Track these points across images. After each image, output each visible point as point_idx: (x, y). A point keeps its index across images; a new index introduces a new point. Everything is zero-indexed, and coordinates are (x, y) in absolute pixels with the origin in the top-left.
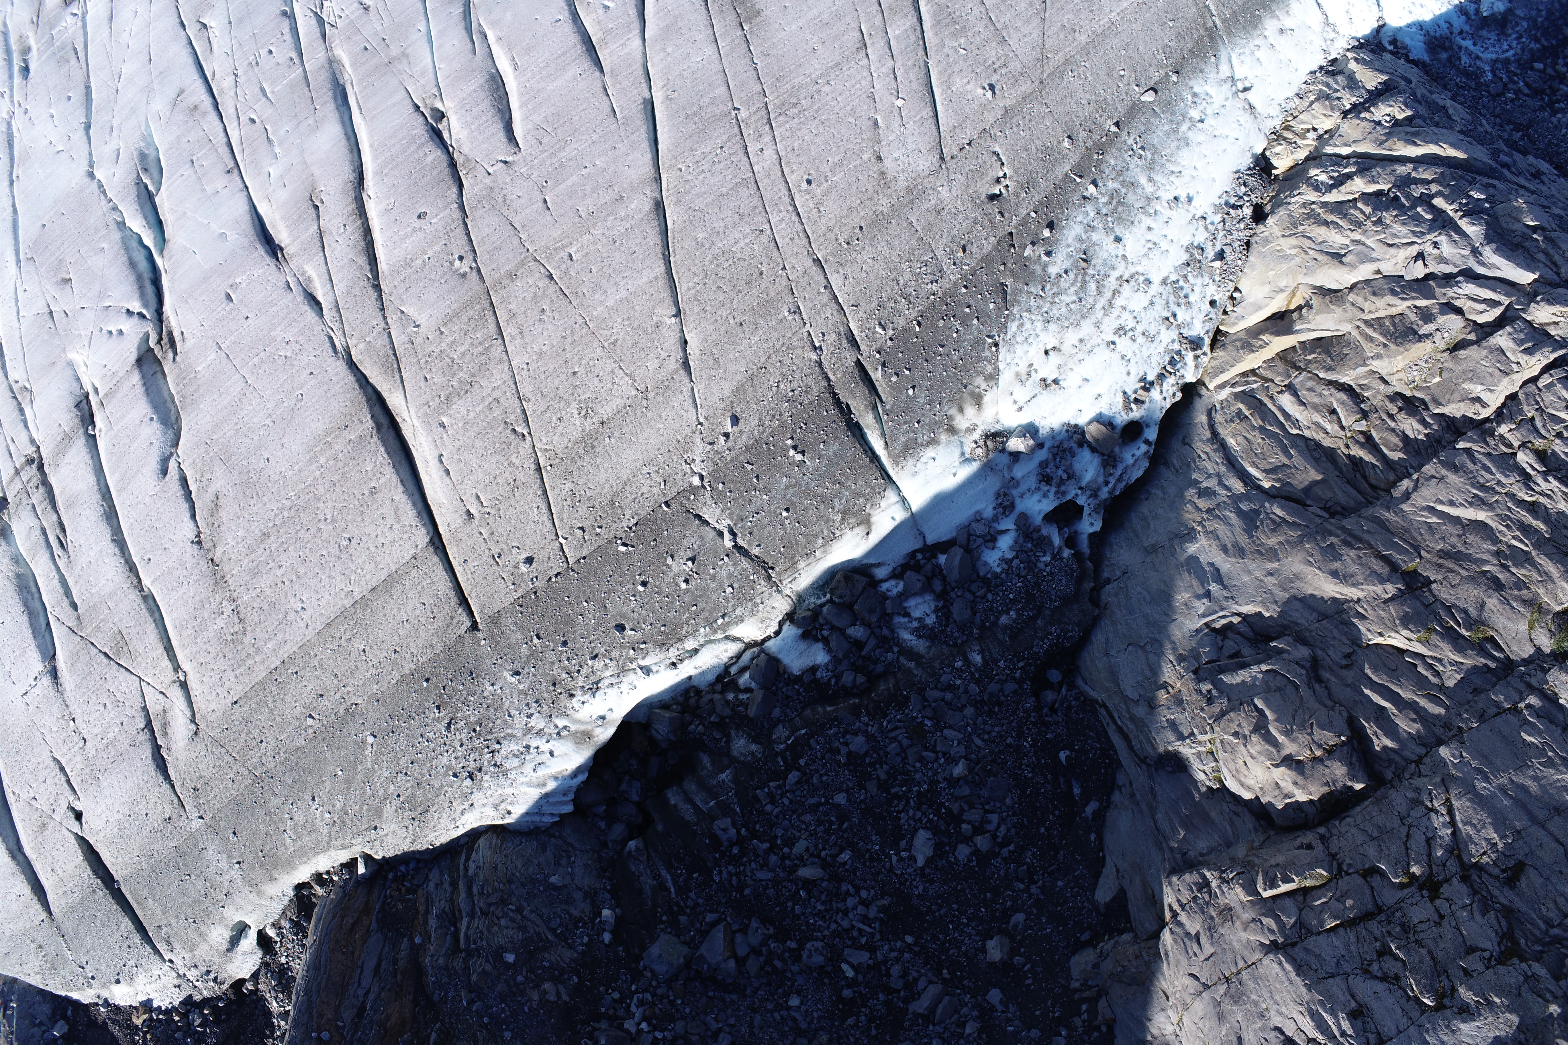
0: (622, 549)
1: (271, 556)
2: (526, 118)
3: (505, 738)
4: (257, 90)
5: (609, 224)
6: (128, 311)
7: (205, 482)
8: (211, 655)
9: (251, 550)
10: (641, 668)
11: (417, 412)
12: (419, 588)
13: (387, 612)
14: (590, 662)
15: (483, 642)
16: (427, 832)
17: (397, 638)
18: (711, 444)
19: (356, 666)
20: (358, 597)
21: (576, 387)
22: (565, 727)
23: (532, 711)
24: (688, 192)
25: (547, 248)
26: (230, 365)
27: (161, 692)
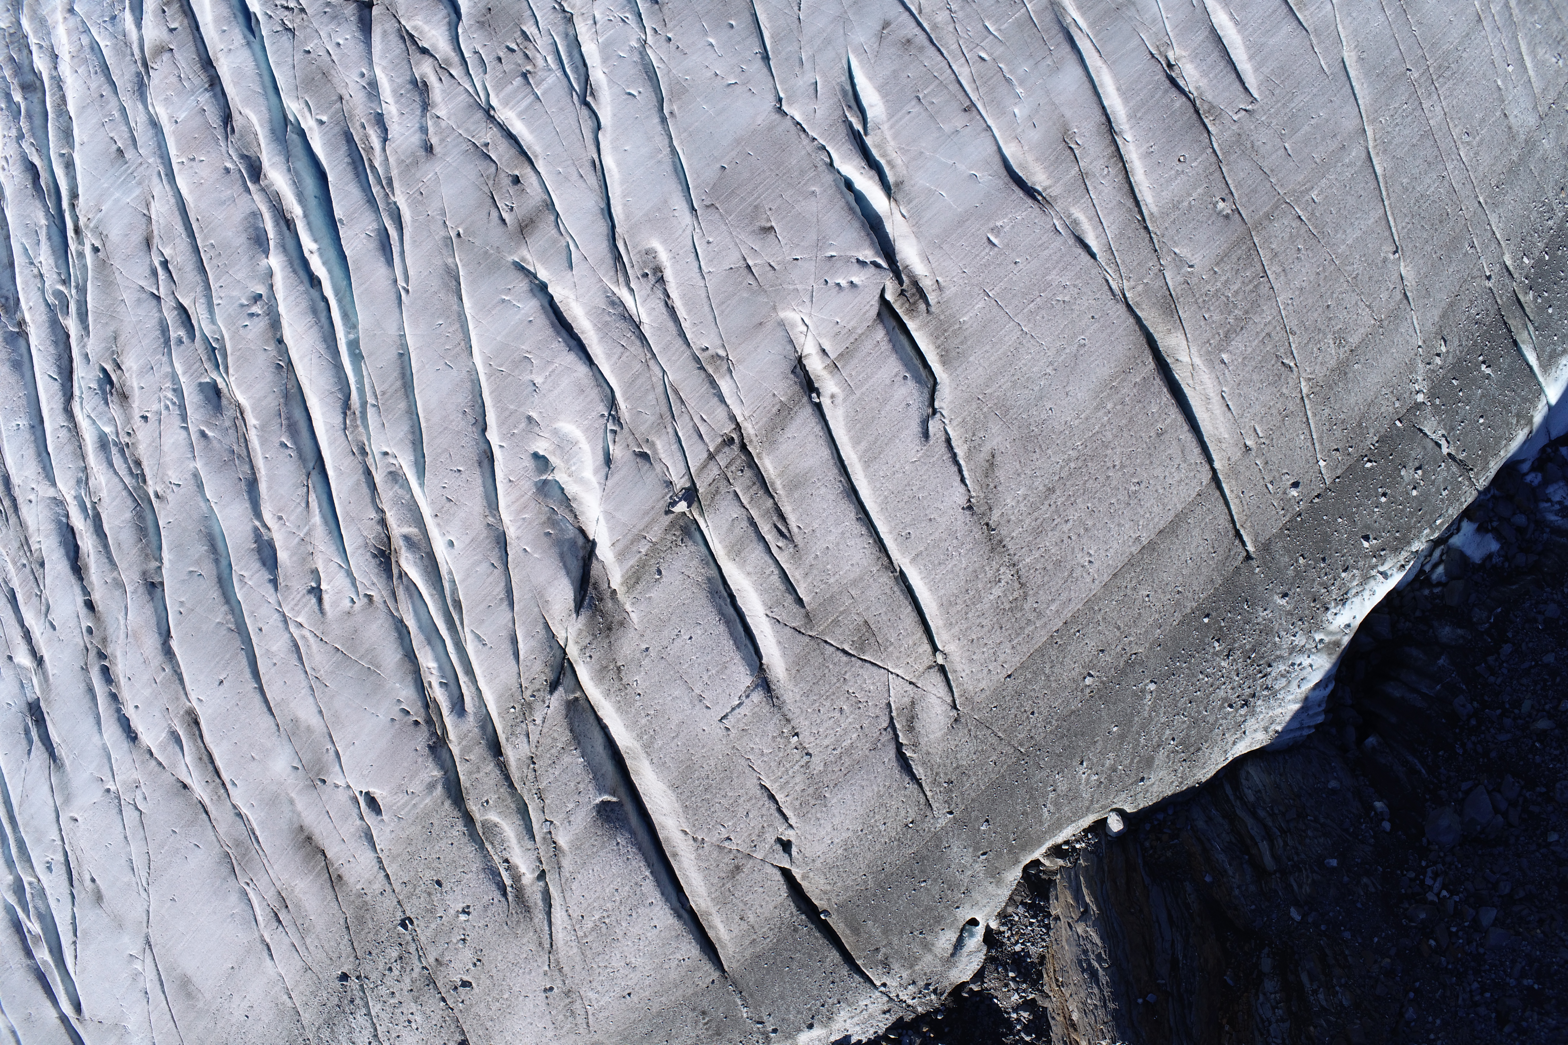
0: (1369, 465)
1: (1057, 511)
2: (1256, 70)
3: (1274, 660)
4: (980, 26)
5: (1338, 169)
6: (858, 261)
7: (978, 441)
8: (986, 629)
9: (1034, 507)
10: (1381, 573)
11: (1199, 351)
12: (1203, 525)
13: (1172, 554)
14: (1343, 575)
15: (1258, 570)
16: (1195, 771)
17: (1180, 579)
18: (1429, 364)
19: (1140, 614)
20: (1145, 542)
21: (1330, 319)
22: (1321, 641)
23: (1297, 629)
24: (1390, 142)
25: (1295, 191)
26: (1002, 313)
27: (911, 683)
